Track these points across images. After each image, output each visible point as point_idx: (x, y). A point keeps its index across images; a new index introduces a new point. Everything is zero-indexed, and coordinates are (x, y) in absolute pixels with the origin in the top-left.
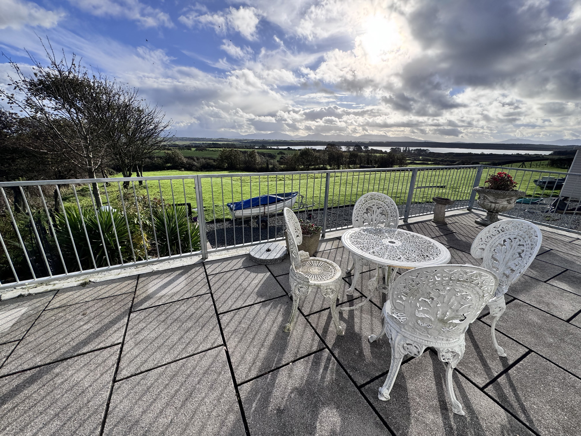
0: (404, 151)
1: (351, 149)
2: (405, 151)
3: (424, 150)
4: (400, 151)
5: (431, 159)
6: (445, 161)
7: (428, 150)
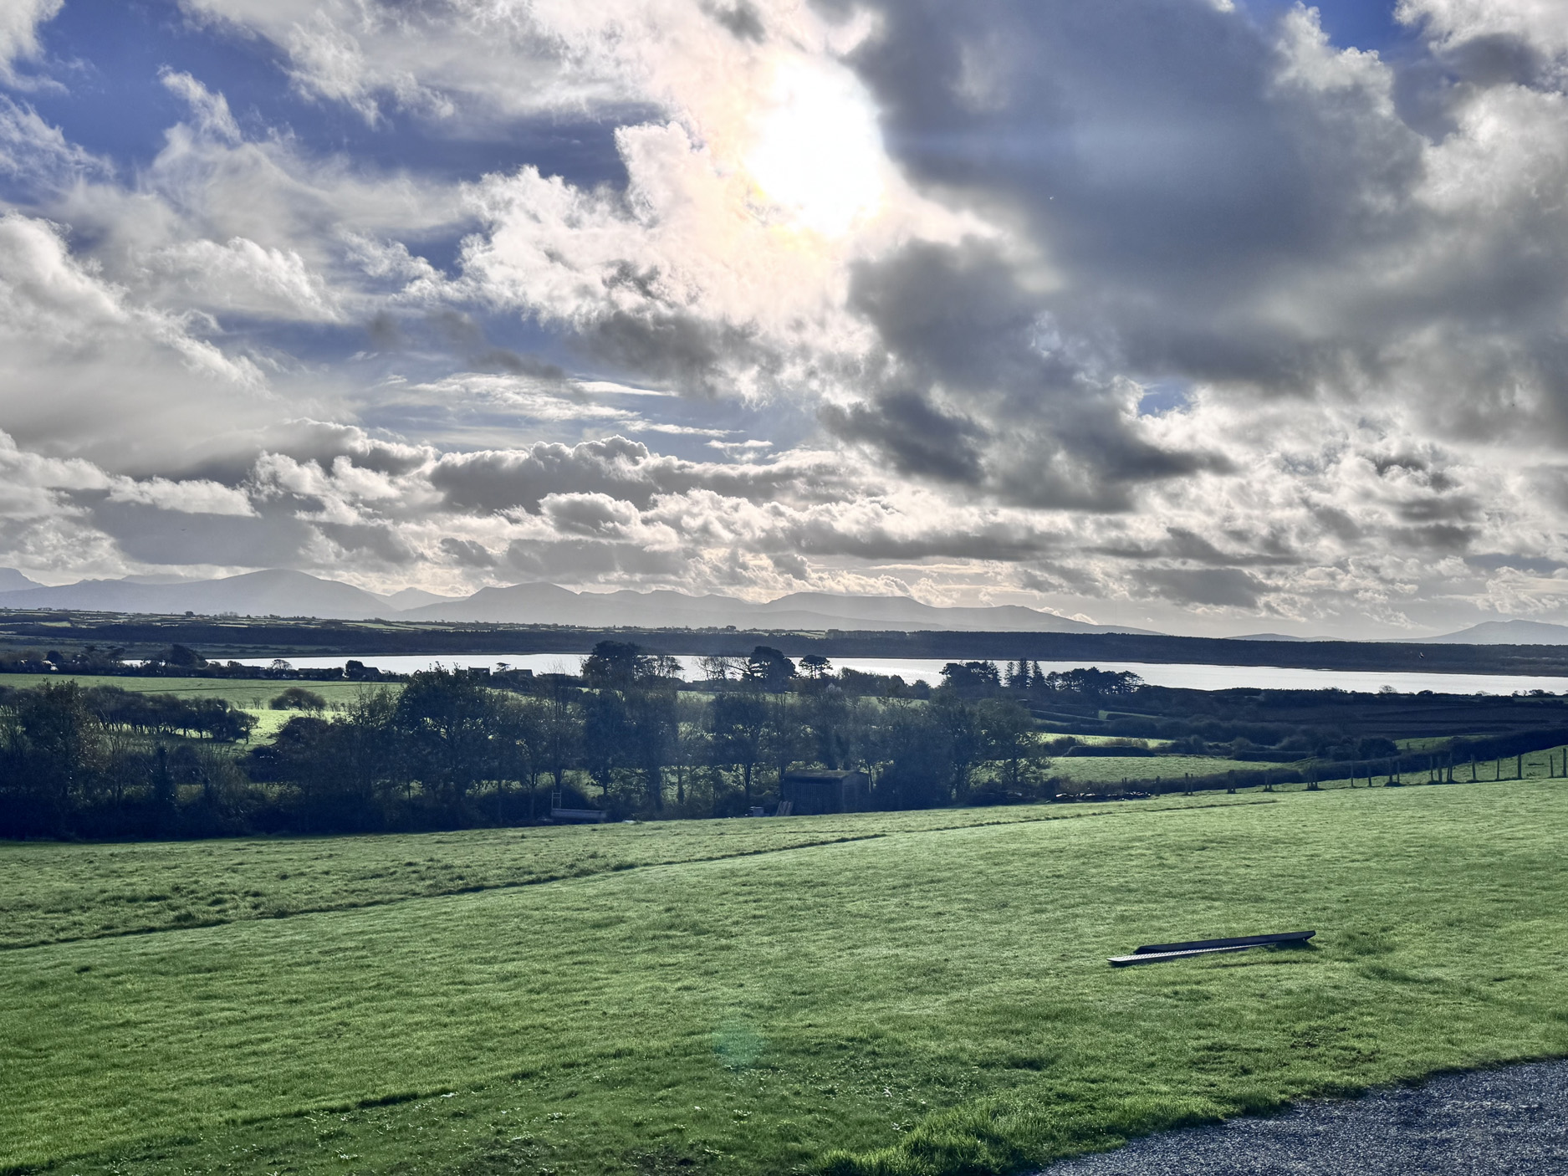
0: (1013, 680)
1: (736, 670)
2: (1018, 681)
3: (1110, 677)
4: (996, 680)
5: (1160, 721)
6: (1230, 735)
7: (1133, 676)
